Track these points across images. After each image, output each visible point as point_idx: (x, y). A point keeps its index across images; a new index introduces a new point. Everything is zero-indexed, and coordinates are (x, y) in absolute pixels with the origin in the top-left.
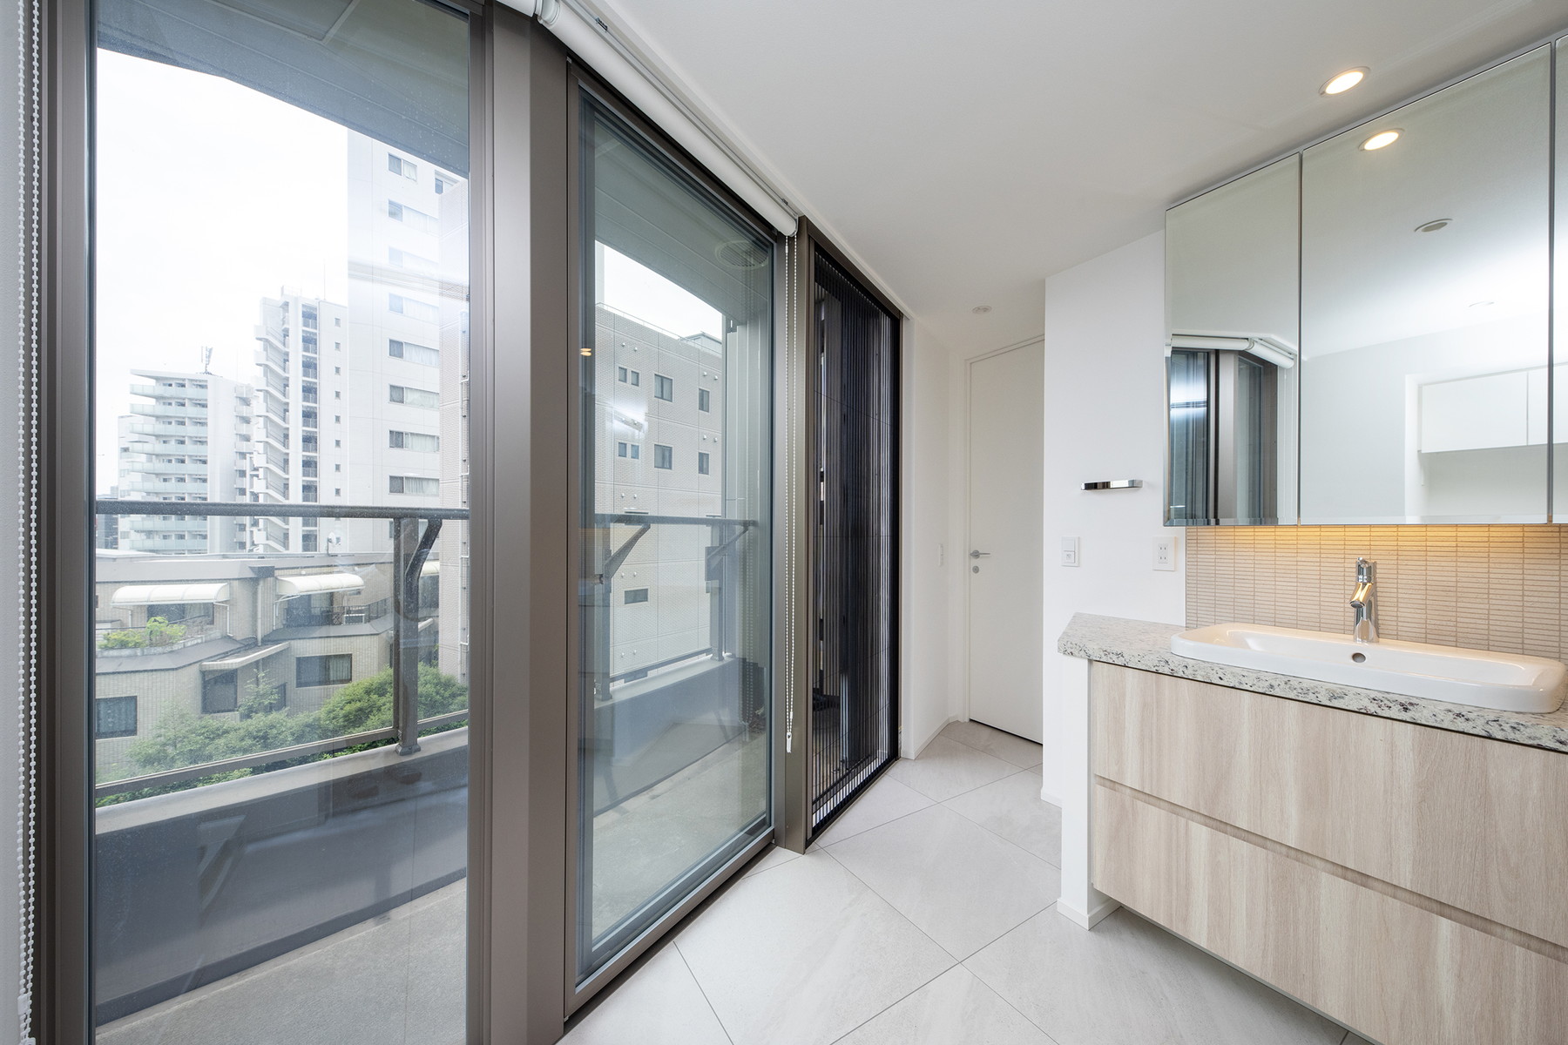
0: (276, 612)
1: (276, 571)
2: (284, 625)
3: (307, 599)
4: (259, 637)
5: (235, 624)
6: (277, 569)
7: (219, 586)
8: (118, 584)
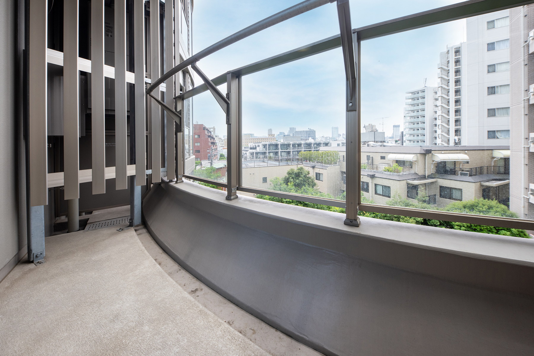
0: (432, 167)
1: (432, 151)
2: (435, 172)
3: (445, 163)
4: (426, 176)
5: (418, 169)
6: (433, 151)
7: (413, 155)
8: (389, 153)
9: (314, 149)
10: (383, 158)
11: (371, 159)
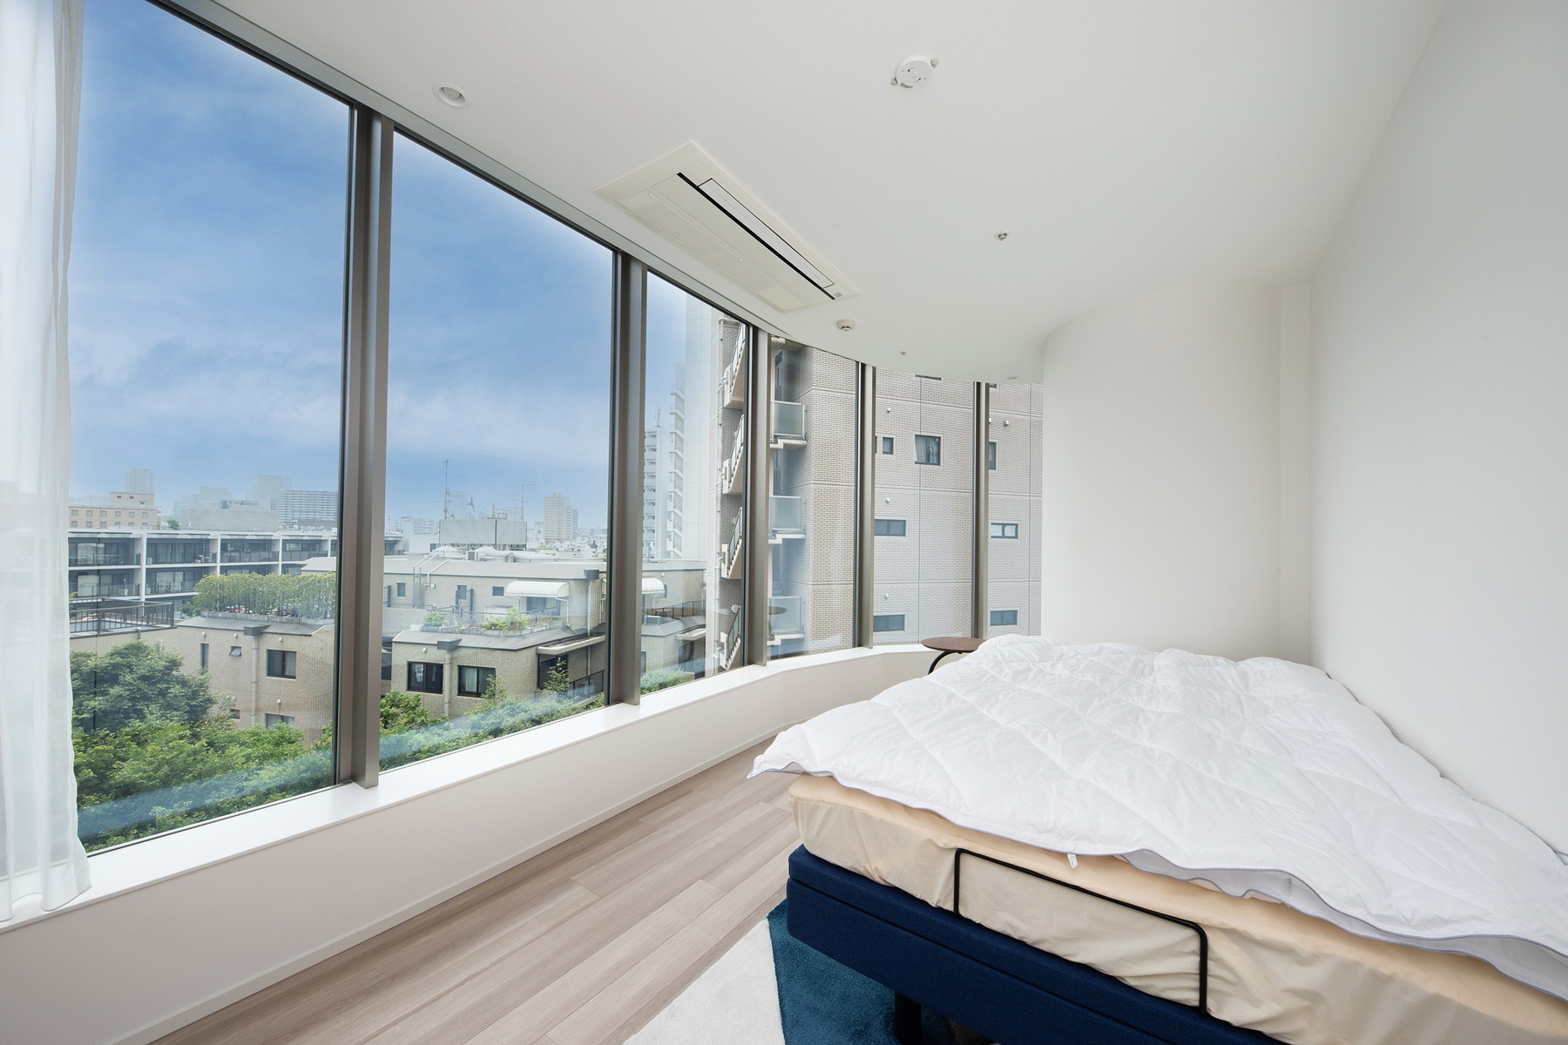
0: (602, 609)
4: (589, 629)
5: (572, 617)
7: (561, 584)
9: (282, 561)
10: (498, 591)
11: (468, 594)
